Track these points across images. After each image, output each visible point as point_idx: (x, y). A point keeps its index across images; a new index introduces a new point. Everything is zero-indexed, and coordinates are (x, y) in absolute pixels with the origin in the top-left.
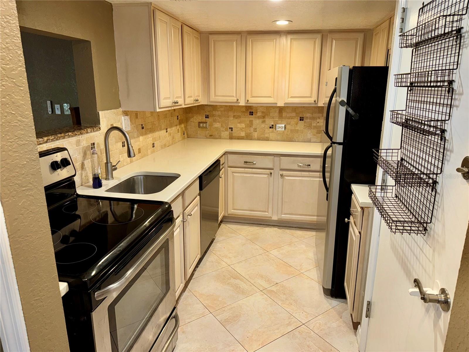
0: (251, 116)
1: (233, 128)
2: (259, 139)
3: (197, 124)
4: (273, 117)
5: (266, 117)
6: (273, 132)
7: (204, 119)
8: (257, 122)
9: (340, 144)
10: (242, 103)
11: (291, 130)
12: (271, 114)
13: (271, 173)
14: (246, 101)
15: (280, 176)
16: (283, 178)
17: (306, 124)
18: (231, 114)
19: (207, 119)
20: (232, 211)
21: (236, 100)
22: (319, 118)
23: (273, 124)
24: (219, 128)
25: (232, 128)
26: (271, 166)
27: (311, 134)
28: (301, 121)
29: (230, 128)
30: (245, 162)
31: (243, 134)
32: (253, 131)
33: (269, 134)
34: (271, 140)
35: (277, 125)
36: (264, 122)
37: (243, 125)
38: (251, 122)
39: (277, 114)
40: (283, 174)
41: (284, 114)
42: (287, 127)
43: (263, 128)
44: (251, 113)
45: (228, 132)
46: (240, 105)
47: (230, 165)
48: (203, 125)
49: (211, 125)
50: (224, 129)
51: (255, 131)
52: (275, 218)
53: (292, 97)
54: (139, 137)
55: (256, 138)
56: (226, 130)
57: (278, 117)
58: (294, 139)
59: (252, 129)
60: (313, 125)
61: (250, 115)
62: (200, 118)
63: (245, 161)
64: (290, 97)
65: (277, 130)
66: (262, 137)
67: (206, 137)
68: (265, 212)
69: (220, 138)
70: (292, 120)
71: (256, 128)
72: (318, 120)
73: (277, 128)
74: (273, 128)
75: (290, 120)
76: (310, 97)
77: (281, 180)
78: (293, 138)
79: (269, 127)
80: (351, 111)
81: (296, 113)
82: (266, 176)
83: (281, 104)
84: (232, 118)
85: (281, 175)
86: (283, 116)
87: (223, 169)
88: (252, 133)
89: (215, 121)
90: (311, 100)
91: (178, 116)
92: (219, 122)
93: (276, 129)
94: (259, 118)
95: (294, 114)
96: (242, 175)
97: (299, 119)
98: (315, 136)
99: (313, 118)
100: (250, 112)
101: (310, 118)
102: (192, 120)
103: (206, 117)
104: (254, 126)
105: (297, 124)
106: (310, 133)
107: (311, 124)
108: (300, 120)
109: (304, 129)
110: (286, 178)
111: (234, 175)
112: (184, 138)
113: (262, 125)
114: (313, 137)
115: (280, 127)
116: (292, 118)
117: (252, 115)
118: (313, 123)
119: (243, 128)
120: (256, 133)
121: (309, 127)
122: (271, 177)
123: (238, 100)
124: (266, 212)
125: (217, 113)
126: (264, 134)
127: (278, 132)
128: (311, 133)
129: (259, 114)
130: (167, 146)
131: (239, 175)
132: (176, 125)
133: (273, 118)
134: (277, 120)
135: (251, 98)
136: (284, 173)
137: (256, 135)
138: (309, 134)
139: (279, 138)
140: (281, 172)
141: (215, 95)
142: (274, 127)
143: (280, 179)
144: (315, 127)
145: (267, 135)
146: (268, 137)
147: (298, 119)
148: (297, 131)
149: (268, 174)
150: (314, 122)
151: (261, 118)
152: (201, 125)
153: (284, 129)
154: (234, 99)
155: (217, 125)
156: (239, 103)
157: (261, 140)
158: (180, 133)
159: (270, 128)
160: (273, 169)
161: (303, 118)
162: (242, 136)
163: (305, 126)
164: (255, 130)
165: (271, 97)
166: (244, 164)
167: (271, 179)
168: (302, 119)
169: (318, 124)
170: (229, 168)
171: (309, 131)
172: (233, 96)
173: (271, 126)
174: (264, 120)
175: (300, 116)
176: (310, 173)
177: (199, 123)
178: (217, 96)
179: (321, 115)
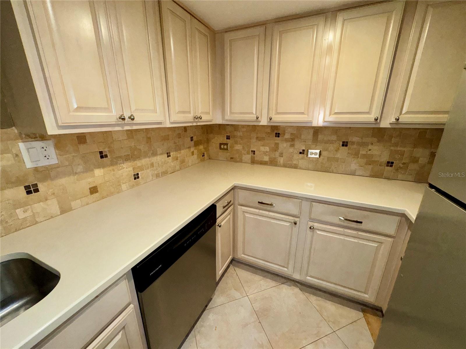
0: (277, 138)
1: (256, 152)
2: (285, 166)
3: (218, 145)
4: (305, 140)
5: (296, 140)
6: (303, 158)
7: (225, 141)
8: (283, 146)
10: (264, 122)
11: (328, 158)
12: (303, 137)
13: (295, 222)
14: (269, 120)
16: (313, 231)
17: (350, 152)
18: (254, 135)
19: (228, 140)
20: (243, 255)
21: (256, 119)
22: (372, 144)
23: (304, 149)
24: (241, 150)
25: (254, 151)
26: (295, 212)
28: (344, 147)
29: (252, 151)
30: (259, 202)
31: (266, 159)
32: (278, 156)
33: (299, 161)
34: (301, 168)
35: (309, 150)
36: (292, 146)
37: (267, 149)
38: (277, 145)
39: (310, 136)
40: (313, 228)
41: (320, 137)
42: (324, 153)
43: (292, 153)
44: (278, 135)
45: (250, 156)
46: (261, 124)
47: (241, 202)
48: (224, 147)
49: (232, 147)
50: (245, 152)
52: (297, 276)
53: (336, 113)
54: (92, 170)
55: (282, 164)
56: (248, 153)
57: (311, 140)
58: (331, 169)
59: (277, 154)
60: (361, 152)
61: (276, 136)
62: (219, 139)
64: (333, 113)
65: (309, 156)
66: (289, 163)
67: (227, 159)
68: (284, 267)
69: (241, 161)
70: (330, 145)
71: (283, 153)
72: (370, 147)
73: (309, 154)
74: (303, 153)
75: (328, 145)
76: (369, 113)
77: (309, 234)
78: (330, 168)
81: (337, 137)
82: (288, 224)
83: (318, 123)
84: (255, 140)
85: (310, 228)
86: (319, 139)
87: (232, 206)
88: (277, 158)
89: (236, 143)
90: (370, 118)
91: (192, 138)
92: (241, 144)
93: (307, 155)
94: (287, 140)
95: (334, 138)
96: (256, 217)
97: (341, 144)
98: (362, 168)
99: (363, 144)
100: (276, 134)
101: (358, 144)
102: (213, 141)
103: (227, 139)
104: (280, 151)
105: (336, 151)
106: (355, 163)
107: (359, 151)
108: (343, 145)
109: (347, 157)
111: (245, 216)
112: (203, 160)
113: (290, 150)
114: (360, 169)
115: (314, 153)
116: (331, 142)
117: (279, 137)
118: (361, 150)
119: (267, 152)
120: (282, 158)
121: (355, 155)
122: (295, 227)
123: (257, 118)
125: (239, 134)
126: (292, 160)
127: (311, 159)
128: (357, 163)
129: (287, 136)
130: (169, 173)
131: (252, 216)
132: (189, 148)
134: (311, 144)
135: (275, 114)
136: (316, 225)
137: (281, 160)
138: (353, 164)
139: (310, 166)
140: (311, 224)
142: (305, 152)
143: (309, 232)
144: (364, 156)
145: (294, 162)
146: (296, 164)
147: (340, 144)
148: (337, 160)
149: (292, 223)
150: (364, 149)
151: (289, 141)
152: (222, 146)
153: (318, 156)
154: (253, 117)
155: (238, 147)
156: (260, 121)
157: (288, 167)
158: (195, 156)
159: (300, 153)
160: (298, 217)
161: (347, 142)
162: (266, 161)
164: (281, 155)
165: (303, 113)
166: (258, 204)
167: (296, 229)
168: (345, 144)
169: (369, 152)
170: (239, 206)
171: (354, 161)
172: (254, 114)
173: (301, 151)
174: (292, 143)
175: (343, 141)
176: (360, 233)
177: (221, 144)
178: (233, 113)
179: (375, 140)
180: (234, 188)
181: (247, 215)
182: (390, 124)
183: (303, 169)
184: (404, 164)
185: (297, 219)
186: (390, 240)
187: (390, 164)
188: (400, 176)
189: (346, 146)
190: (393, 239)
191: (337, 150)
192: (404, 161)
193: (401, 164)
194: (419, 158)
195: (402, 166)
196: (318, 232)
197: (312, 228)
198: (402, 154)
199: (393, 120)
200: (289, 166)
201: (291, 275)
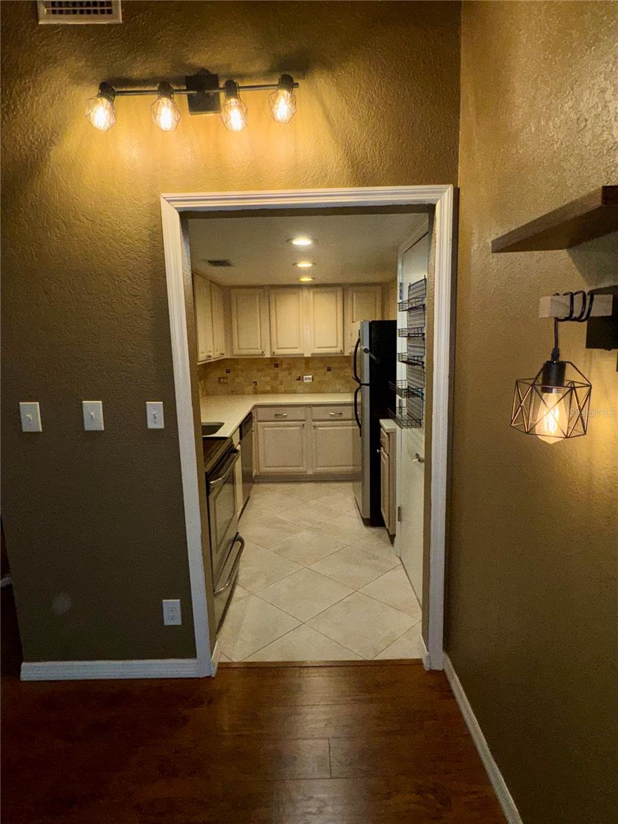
0: (276, 369)
2: (286, 392)
3: (217, 380)
4: (299, 368)
5: (292, 368)
6: (300, 384)
7: (225, 374)
8: (283, 375)
9: (367, 385)
10: (268, 355)
11: (319, 381)
12: (297, 366)
13: (303, 425)
14: (272, 353)
15: (312, 427)
16: (316, 429)
17: (333, 375)
18: (254, 367)
19: (228, 374)
20: (265, 468)
21: (261, 353)
22: (347, 368)
23: (300, 376)
24: (242, 382)
25: (256, 382)
26: (303, 418)
27: (340, 384)
28: (329, 372)
29: (254, 382)
30: (275, 415)
31: (268, 388)
32: (279, 384)
33: (297, 387)
34: (299, 393)
35: (304, 376)
36: (290, 374)
37: (268, 379)
38: (277, 374)
39: (303, 365)
41: (311, 365)
42: (316, 378)
43: (290, 380)
44: (276, 366)
45: (252, 387)
46: (266, 356)
47: (260, 418)
48: (224, 381)
49: (233, 380)
50: (247, 384)
52: (310, 472)
53: (318, 348)
55: (283, 392)
56: (250, 385)
57: (304, 368)
58: (322, 391)
59: (278, 382)
62: (219, 373)
64: (316, 347)
65: (305, 381)
66: (288, 390)
67: (227, 393)
68: (300, 466)
69: (243, 393)
71: (283, 381)
72: (346, 370)
75: (317, 371)
76: (336, 347)
77: (313, 431)
79: (296, 379)
80: (373, 357)
81: (323, 364)
82: (298, 428)
83: (307, 355)
84: (256, 372)
86: (310, 367)
88: (278, 386)
89: (237, 376)
90: (338, 350)
92: (242, 376)
93: (303, 381)
94: (284, 370)
95: (321, 365)
96: (273, 429)
99: (341, 368)
100: (275, 364)
101: (338, 368)
102: (211, 375)
103: (227, 372)
104: (280, 380)
106: (338, 383)
107: (339, 374)
108: (328, 370)
109: (332, 379)
110: (319, 429)
113: (289, 378)
114: (342, 387)
115: (308, 378)
116: (319, 369)
117: (277, 367)
119: (268, 382)
120: (283, 385)
121: (337, 377)
122: (304, 429)
123: (263, 352)
125: (239, 367)
126: (291, 387)
127: (306, 384)
129: (285, 366)
131: (270, 429)
134: (304, 371)
135: (276, 349)
136: (317, 423)
137: (282, 388)
139: (307, 390)
140: (314, 423)
141: (239, 349)
142: (301, 379)
144: (343, 377)
145: (294, 388)
146: (295, 390)
147: (325, 370)
148: (325, 382)
149: (301, 426)
150: (342, 372)
151: (287, 370)
152: (222, 380)
153: (311, 381)
154: (260, 351)
155: (239, 380)
160: (304, 420)
161: (330, 368)
162: (268, 391)
164: (281, 383)
165: (297, 347)
166: (275, 417)
167: (304, 431)
168: (329, 370)
169: (346, 374)
170: (259, 423)
172: (258, 349)
174: (290, 372)
175: (328, 367)
177: (220, 379)
178: (242, 349)
180: (255, 407)
181: (265, 429)
183: (302, 393)
191: (325, 374)
197: (315, 426)
201: (306, 472)
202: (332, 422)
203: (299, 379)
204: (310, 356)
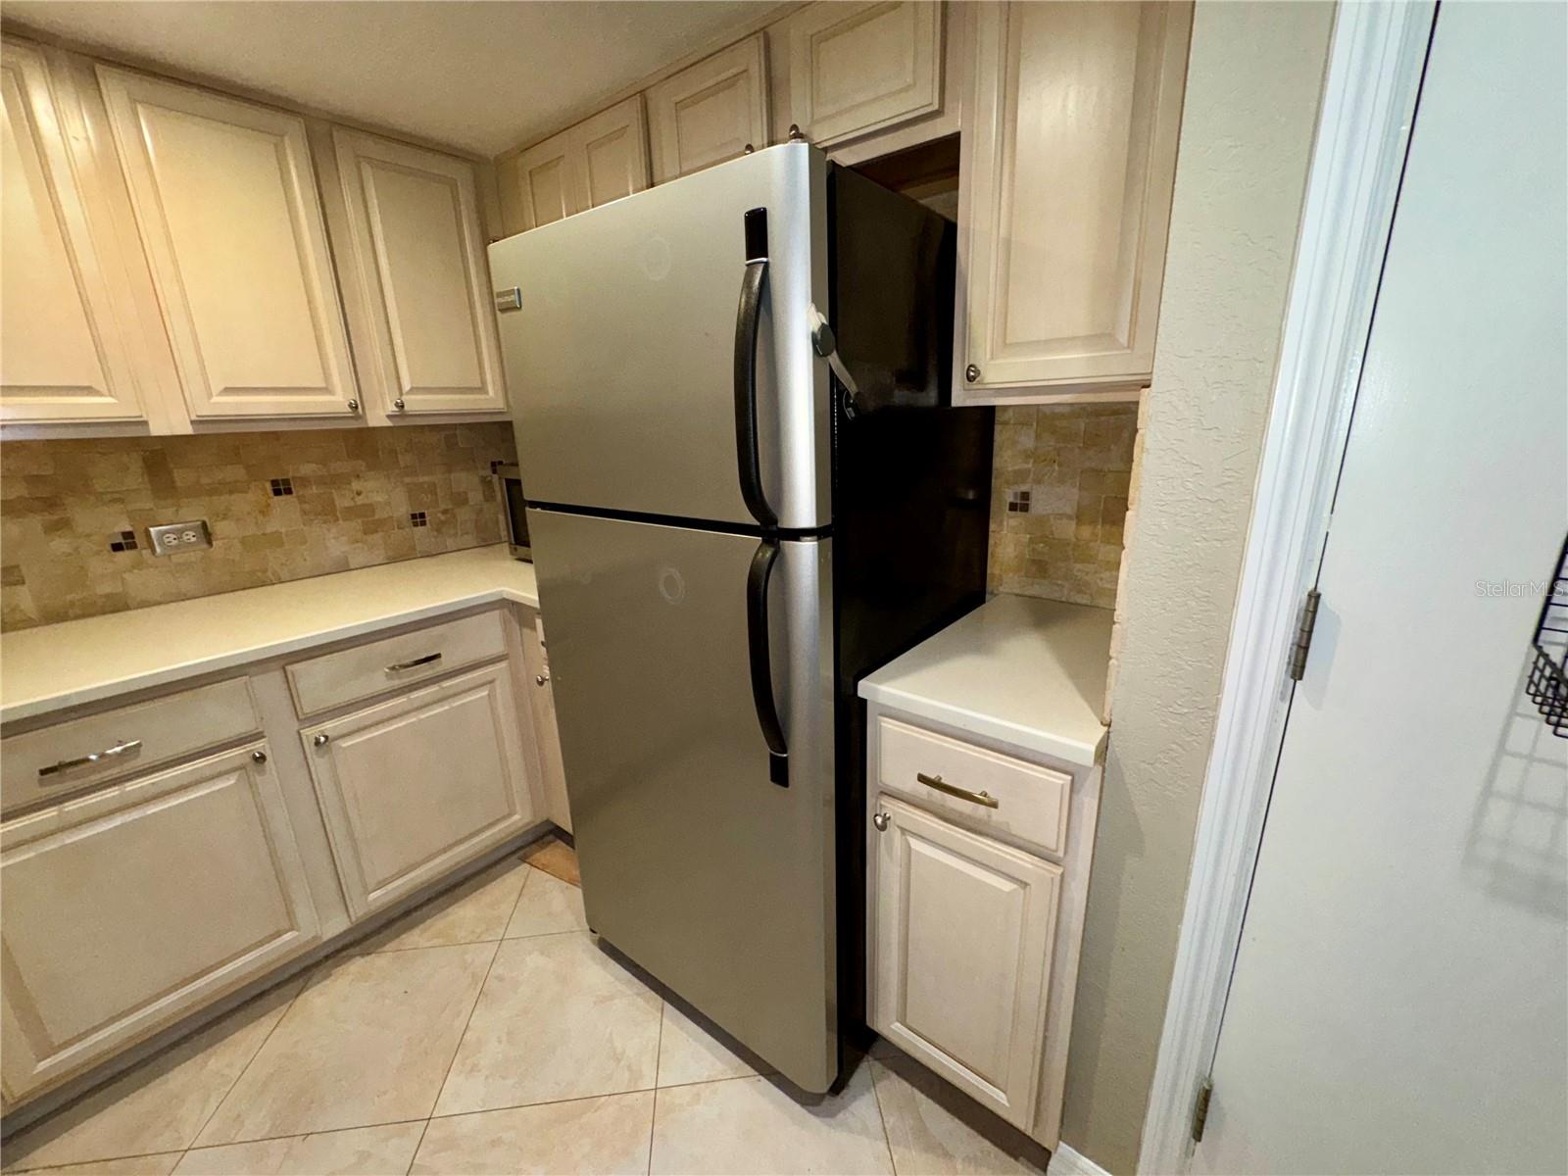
2: (56, 616)
4: (116, 496)
6: (138, 565)
12: (99, 485)
13: (258, 758)
15: (312, 749)
16: (331, 750)
17: (306, 507)
22: (358, 476)
23: (129, 529)
26: (240, 725)
27: (344, 538)
28: (284, 497)
30: (43, 772)
33: (123, 580)
34: (144, 604)
35: (151, 529)
36: (61, 526)
40: (326, 737)
41: (181, 477)
42: (220, 529)
43: (68, 555)
51: (16, 583)
52: (336, 926)
53: (228, 391)
57: (147, 493)
58: (269, 574)
60: (338, 504)
63: (43, 767)
65: (163, 550)
66: (72, 602)
68: (276, 936)
70: (233, 498)
71: (18, 566)
72: (356, 485)
73: (161, 542)
74: (133, 546)
75: (222, 498)
76: (326, 390)
77: (321, 764)
78: (265, 571)
79: (110, 548)
80: (844, 377)
81: (247, 468)
82: (231, 781)
83: (169, 421)
85: (317, 743)
86: (178, 485)
93: (152, 549)
95: (235, 473)
97: (268, 487)
98: (360, 545)
99: (336, 481)
101: (321, 481)
105: (262, 512)
106: (334, 538)
107: (332, 500)
108: (277, 492)
109: (304, 524)
110: (344, 745)
113: (54, 545)
114: (355, 549)
115: (178, 535)
116: (232, 488)
118: (335, 496)
120: (24, 588)
121: (324, 513)
122: (264, 774)
124: (287, 932)
126: (83, 586)
127: (177, 560)
128: (343, 535)
133: (121, 501)
134: (149, 505)
136: (329, 726)
137: (21, 600)
138: (333, 541)
139: (187, 583)
140: (311, 733)
142: (139, 539)
143: (317, 760)
144: (351, 513)
145: (105, 588)
146: (117, 594)
147: (264, 489)
148: (276, 540)
149: (246, 765)
150: (343, 492)
153: (201, 543)
157: (77, 617)
159: (117, 547)
160: (258, 736)
161: (286, 482)
163: (304, 513)
165: (87, 387)
166: (42, 784)
167: (268, 781)
168: (281, 488)
169: (360, 500)
171: (329, 530)
173: (120, 540)
174: (55, 517)
175: (274, 478)
176: (446, 684)
179: (361, 465)
182: (389, 416)
183: (159, 603)
184: (445, 512)
185: (257, 746)
186: (503, 665)
187: (419, 519)
188: (450, 543)
189: (289, 491)
190: (507, 661)
191: (265, 511)
192: (443, 507)
193: (439, 515)
194: (465, 493)
195: (443, 518)
196: (346, 743)
197: (322, 739)
198: (432, 489)
199: (392, 408)
200: (79, 612)
201: (315, 938)
202: (402, 699)
203: (125, 543)
204: (189, 430)
